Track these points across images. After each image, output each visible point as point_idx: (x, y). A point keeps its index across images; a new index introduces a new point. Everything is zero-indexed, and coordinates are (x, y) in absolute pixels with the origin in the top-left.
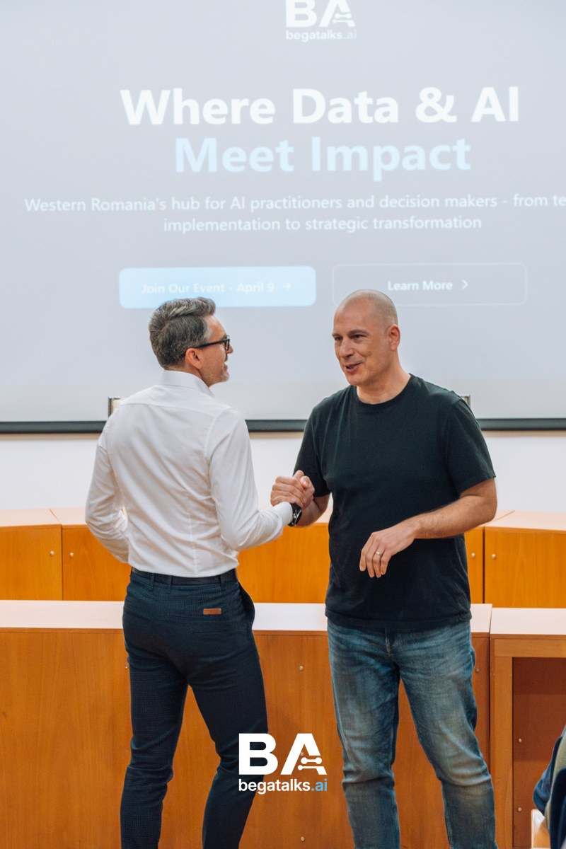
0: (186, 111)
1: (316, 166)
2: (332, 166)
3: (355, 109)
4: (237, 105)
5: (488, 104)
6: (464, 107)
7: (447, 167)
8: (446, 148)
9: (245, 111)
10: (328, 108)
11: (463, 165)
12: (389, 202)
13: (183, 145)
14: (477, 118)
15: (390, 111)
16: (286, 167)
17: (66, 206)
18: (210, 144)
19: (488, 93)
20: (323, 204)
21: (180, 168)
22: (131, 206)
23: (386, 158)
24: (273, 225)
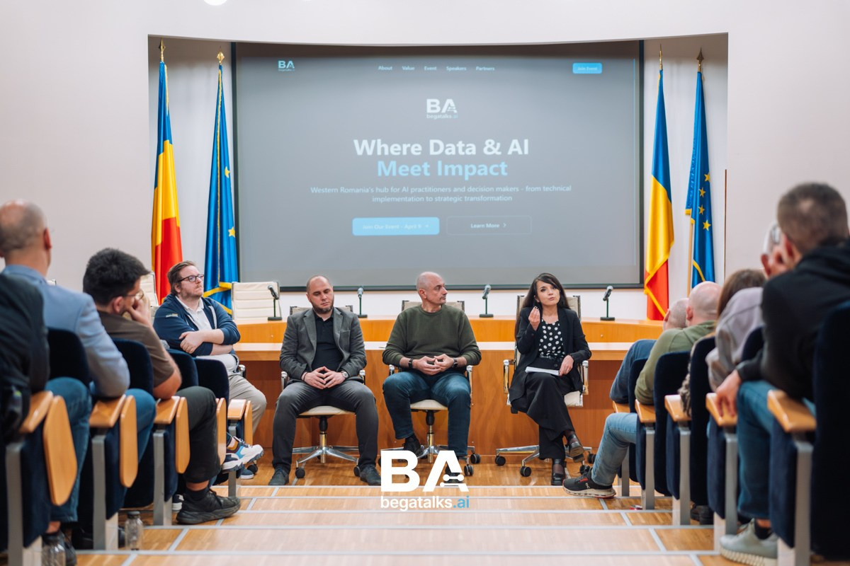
0: (383, 149)
1: (440, 173)
2: (446, 173)
3: (457, 149)
4: (405, 146)
5: (515, 147)
6: (505, 148)
7: (497, 174)
8: (496, 166)
9: (409, 149)
10: (445, 148)
11: (504, 173)
12: (471, 189)
13: (381, 164)
14: (510, 153)
15: (472, 149)
16: (426, 174)
17: (328, 191)
18: (393, 164)
19: (515, 142)
20: (443, 190)
21: (380, 174)
22: (358, 191)
23: (471, 170)
24: (420, 199)
